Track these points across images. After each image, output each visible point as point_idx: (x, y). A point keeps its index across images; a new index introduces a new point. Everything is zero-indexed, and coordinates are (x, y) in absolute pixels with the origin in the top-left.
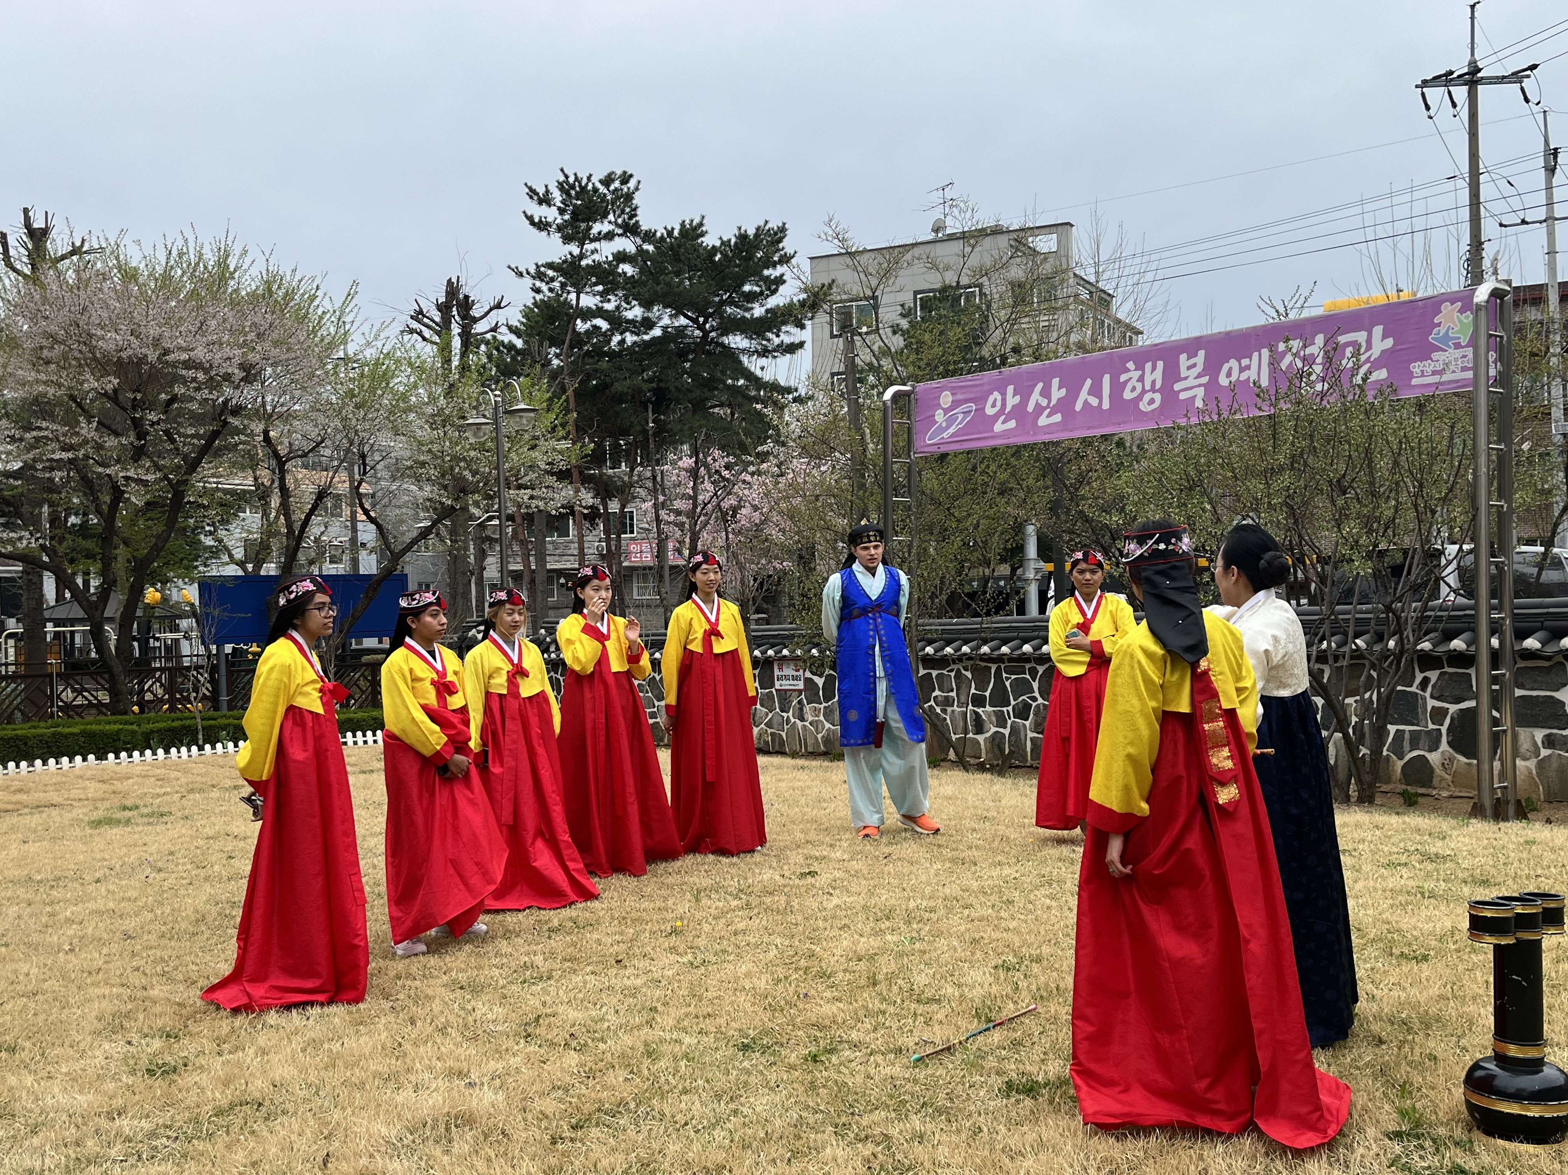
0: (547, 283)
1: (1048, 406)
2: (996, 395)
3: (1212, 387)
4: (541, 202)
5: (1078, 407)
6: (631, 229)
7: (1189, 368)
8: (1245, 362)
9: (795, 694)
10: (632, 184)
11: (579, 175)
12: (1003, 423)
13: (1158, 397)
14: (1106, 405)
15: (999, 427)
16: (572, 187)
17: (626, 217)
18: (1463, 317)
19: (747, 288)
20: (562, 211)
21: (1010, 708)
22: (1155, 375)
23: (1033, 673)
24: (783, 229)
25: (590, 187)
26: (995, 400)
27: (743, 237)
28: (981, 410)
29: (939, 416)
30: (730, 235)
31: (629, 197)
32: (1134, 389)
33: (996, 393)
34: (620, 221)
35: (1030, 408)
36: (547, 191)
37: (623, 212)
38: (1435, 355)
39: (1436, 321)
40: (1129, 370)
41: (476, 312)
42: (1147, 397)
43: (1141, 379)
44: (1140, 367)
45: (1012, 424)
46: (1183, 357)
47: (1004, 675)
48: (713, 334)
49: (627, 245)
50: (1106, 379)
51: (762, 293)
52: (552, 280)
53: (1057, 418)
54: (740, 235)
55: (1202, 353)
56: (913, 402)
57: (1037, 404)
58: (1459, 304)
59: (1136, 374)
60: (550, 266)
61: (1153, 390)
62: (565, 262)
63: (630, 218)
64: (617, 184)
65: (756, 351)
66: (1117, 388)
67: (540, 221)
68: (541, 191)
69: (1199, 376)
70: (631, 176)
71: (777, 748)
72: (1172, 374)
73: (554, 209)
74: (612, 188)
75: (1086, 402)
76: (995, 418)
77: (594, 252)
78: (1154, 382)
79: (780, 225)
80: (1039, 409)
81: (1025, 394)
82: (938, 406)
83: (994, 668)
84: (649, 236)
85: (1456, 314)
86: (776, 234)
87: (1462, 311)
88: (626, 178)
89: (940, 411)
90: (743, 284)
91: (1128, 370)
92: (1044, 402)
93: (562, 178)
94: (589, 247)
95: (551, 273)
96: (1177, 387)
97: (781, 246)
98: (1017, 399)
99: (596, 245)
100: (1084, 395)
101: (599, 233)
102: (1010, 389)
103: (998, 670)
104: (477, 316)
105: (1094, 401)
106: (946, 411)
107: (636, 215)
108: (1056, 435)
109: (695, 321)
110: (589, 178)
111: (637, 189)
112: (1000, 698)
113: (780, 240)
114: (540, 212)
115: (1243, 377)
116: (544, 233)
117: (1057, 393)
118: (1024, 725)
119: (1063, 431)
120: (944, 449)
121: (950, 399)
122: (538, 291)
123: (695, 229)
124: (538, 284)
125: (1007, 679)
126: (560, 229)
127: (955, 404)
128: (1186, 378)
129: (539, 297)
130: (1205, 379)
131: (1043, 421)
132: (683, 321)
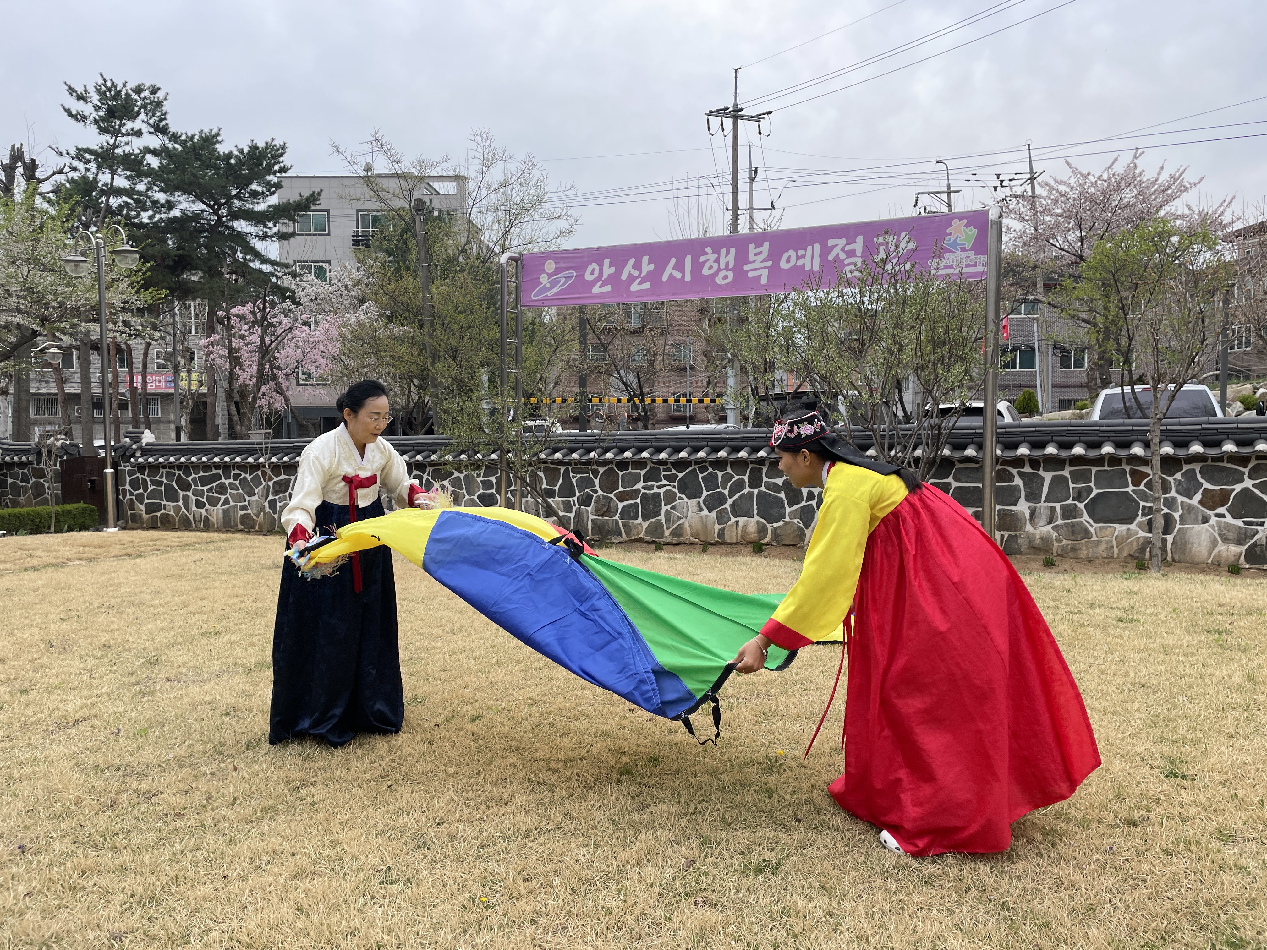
0: (85, 163)
1: (639, 276)
2: (594, 265)
3: (774, 270)
4: (78, 98)
5: (665, 278)
6: (160, 129)
7: (756, 254)
8: (801, 252)
10: (160, 95)
11: (115, 81)
12: (601, 286)
13: (730, 274)
14: (688, 278)
15: (596, 290)
16: (109, 90)
17: (157, 119)
18: (968, 230)
19: (253, 187)
20: (97, 108)
21: (575, 499)
22: (729, 258)
23: (595, 473)
24: (283, 147)
25: (124, 92)
26: (593, 270)
27: (254, 148)
28: (581, 276)
29: (544, 279)
30: (244, 145)
31: (159, 104)
32: (711, 267)
34: (151, 122)
35: (624, 277)
36: (85, 91)
37: (154, 115)
38: (947, 255)
39: (948, 231)
41: (39, 174)
42: (722, 274)
43: (717, 261)
44: (716, 251)
45: (608, 288)
46: (752, 246)
47: (571, 474)
48: (225, 219)
49: (155, 141)
50: (688, 260)
51: (264, 192)
52: (89, 161)
53: (647, 285)
54: (253, 146)
55: (766, 245)
56: (520, 267)
57: (630, 275)
58: (965, 221)
59: (714, 257)
60: (88, 151)
61: (727, 268)
62: (102, 148)
63: (161, 120)
64: (146, 93)
65: (259, 235)
66: (697, 267)
67: (77, 113)
68: (79, 90)
69: (764, 261)
70: (159, 89)
72: (742, 258)
73: (91, 105)
74: (142, 95)
75: (671, 275)
76: (594, 283)
77: (127, 144)
78: (727, 264)
79: (282, 144)
80: (631, 279)
81: (620, 267)
82: (543, 271)
83: (562, 469)
84: (175, 137)
85: (963, 228)
86: (278, 149)
87: (967, 226)
88: (154, 90)
89: (545, 276)
90: (251, 184)
91: (707, 254)
92: (636, 274)
93: (100, 81)
94: (122, 139)
95: (87, 156)
96: (746, 268)
97: (281, 159)
98: (613, 269)
99: (128, 139)
100: (669, 270)
101: (132, 130)
102: (607, 262)
103: (566, 471)
104: (42, 177)
105: (678, 275)
106: (550, 275)
107: (165, 119)
108: (644, 298)
109: (211, 207)
110: (123, 86)
111: (165, 99)
112: (567, 490)
113: (281, 155)
114: (77, 106)
115: (800, 263)
116: (81, 124)
117: (647, 267)
118: (587, 511)
119: (651, 296)
121: (554, 266)
122: (75, 169)
123: (212, 137)
124: (76, 163)
125: (574, 477)
126: (96, 122)
127: (558, 271)
128: (754, 262)
129: (75, 174)
130: (769, 263)
131: (635, 287)
132: (200, 206)
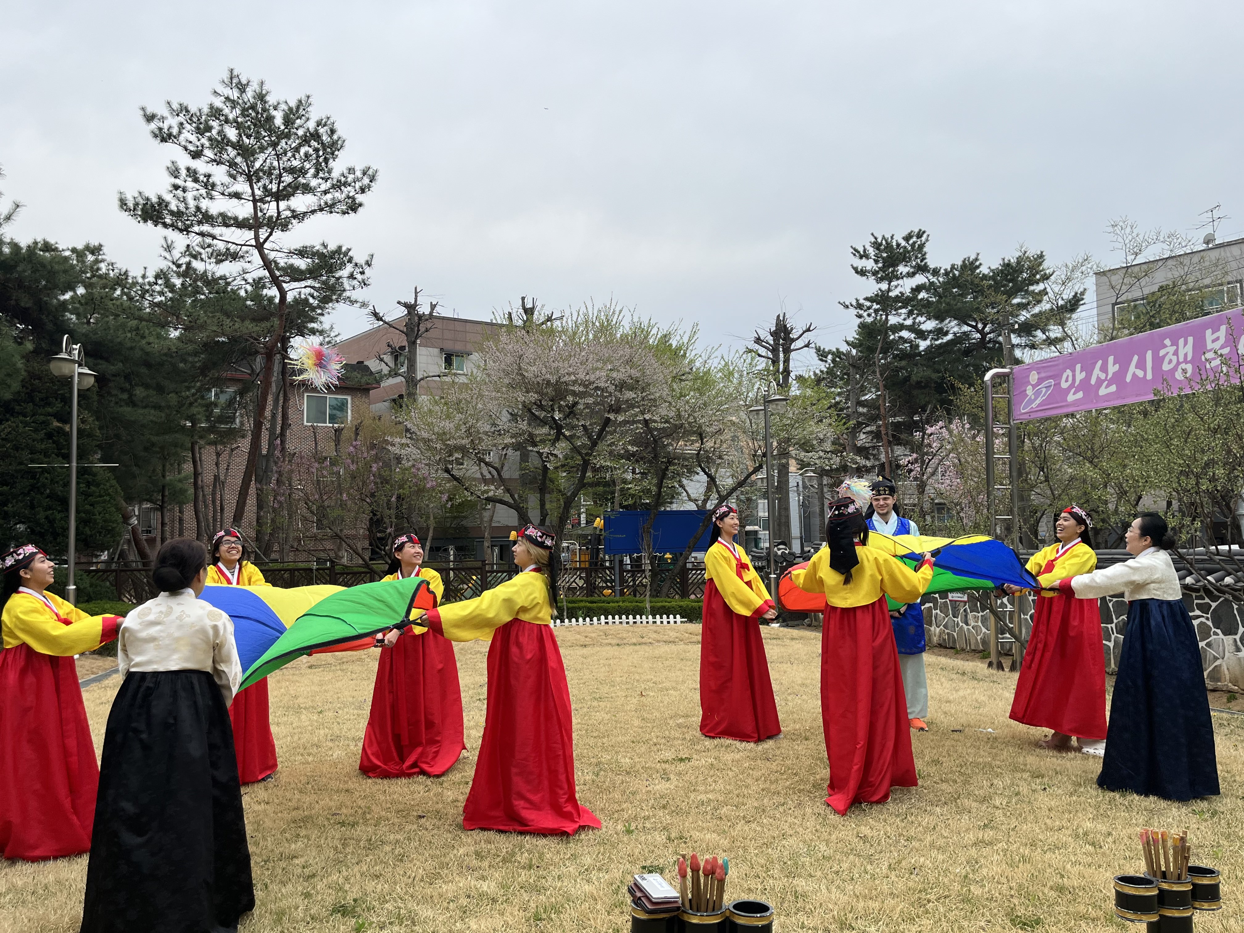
0: (866, 311)
1: (1106, 379)
2: (1069, 372)
3: (1233, 356)
4: (861, 257)
5: (1128, 379)
6: (922, 269)
7: (1213, 341)
9: (962, 604)
10: (924, 237)
11: (886, 236)
13: (1189, 367)
14: (1149, 376)
15: (1071, 398)
16: (881, 244)
17: (919, 261)
19: (1016, 301)
20: (876, 262)
22: (1187, 348)
24: (1041, 256)
25: (894, 244)
26: (1068, 376)
27: (1008, 265)
28: (1058, 384)
29: (1030, 391)
30: (996, 264)
31: (922, 246)
32: (1170, 362)
33: (1068, 371)
34: (914, 263)
35: (1093, 381)
36: (865, 250)
37: (916, 257)
40: (1165, 346)
41: (793, 336)
42: (1181, 368)
43: (1176, 353)
44: (1175, 343)
45: (1080, 395)
48: (991, 335)
49: (920, 279)
50: (1149, 355)
51: (1028, 304)
52: (869, 308)
53: (1113, 388)
54: (1004, 264)
55: (1223, 328)
56: (1011, 381)
57: (1098, 378)
59: (1172, 349)
60: (867, 299)
61: (1186, 361)
62: (877, 295)
63: (921, 261)
64: (914, 239)
65: (1027, 346)
67: (862, 270)
68: (861, 250)
69: (1222, 347)
71: (951, 645)
72: (1200, 348)
73: (871, 261)
74: (911, 242)
75: (1134, 375)
76: (1068, 390)
77: (898, 287)
78: (1186, 355)
79: (1039, 253)
80: (1100, 382)
81: (1088, 370)
82: (1028, 383)
84: (936, 272)
86: (1035, 259)
88: (920, 235)
89: (1030, 387)
90: (1013, 298)
92: (1103, 376)
93: (873, 240)
94: (895, 283)
95: (868, 304)
96: (1205, 357)
97: (1041, 268)
98: (1084, 374)
99: (900, 282)
100: (1132, 369)
101: (902, 274)
102: (1078, 367)
104: (795, 338)
105: (1140, 373)
106: (1034, 387)
107: (925, 259)
108: (1112, 403)
109: (975, 327)
110: (892, 238)
111: (927, 240)
113: (1040, 264)
114: (861, 264)
116: (865, 278)
117: (1113, 368)
119: (1118, 398)
120: (1033, 416)
121: (1036, 377)
122: (860, 316)
123: (972, 263)
124: (861, 312)
126: (875, 273)
127: (1040, 381)
128: (1212, 350)
129: (862, 320)
130: (1227, 350)
131: (1103, 391)
132: (966, 328)
